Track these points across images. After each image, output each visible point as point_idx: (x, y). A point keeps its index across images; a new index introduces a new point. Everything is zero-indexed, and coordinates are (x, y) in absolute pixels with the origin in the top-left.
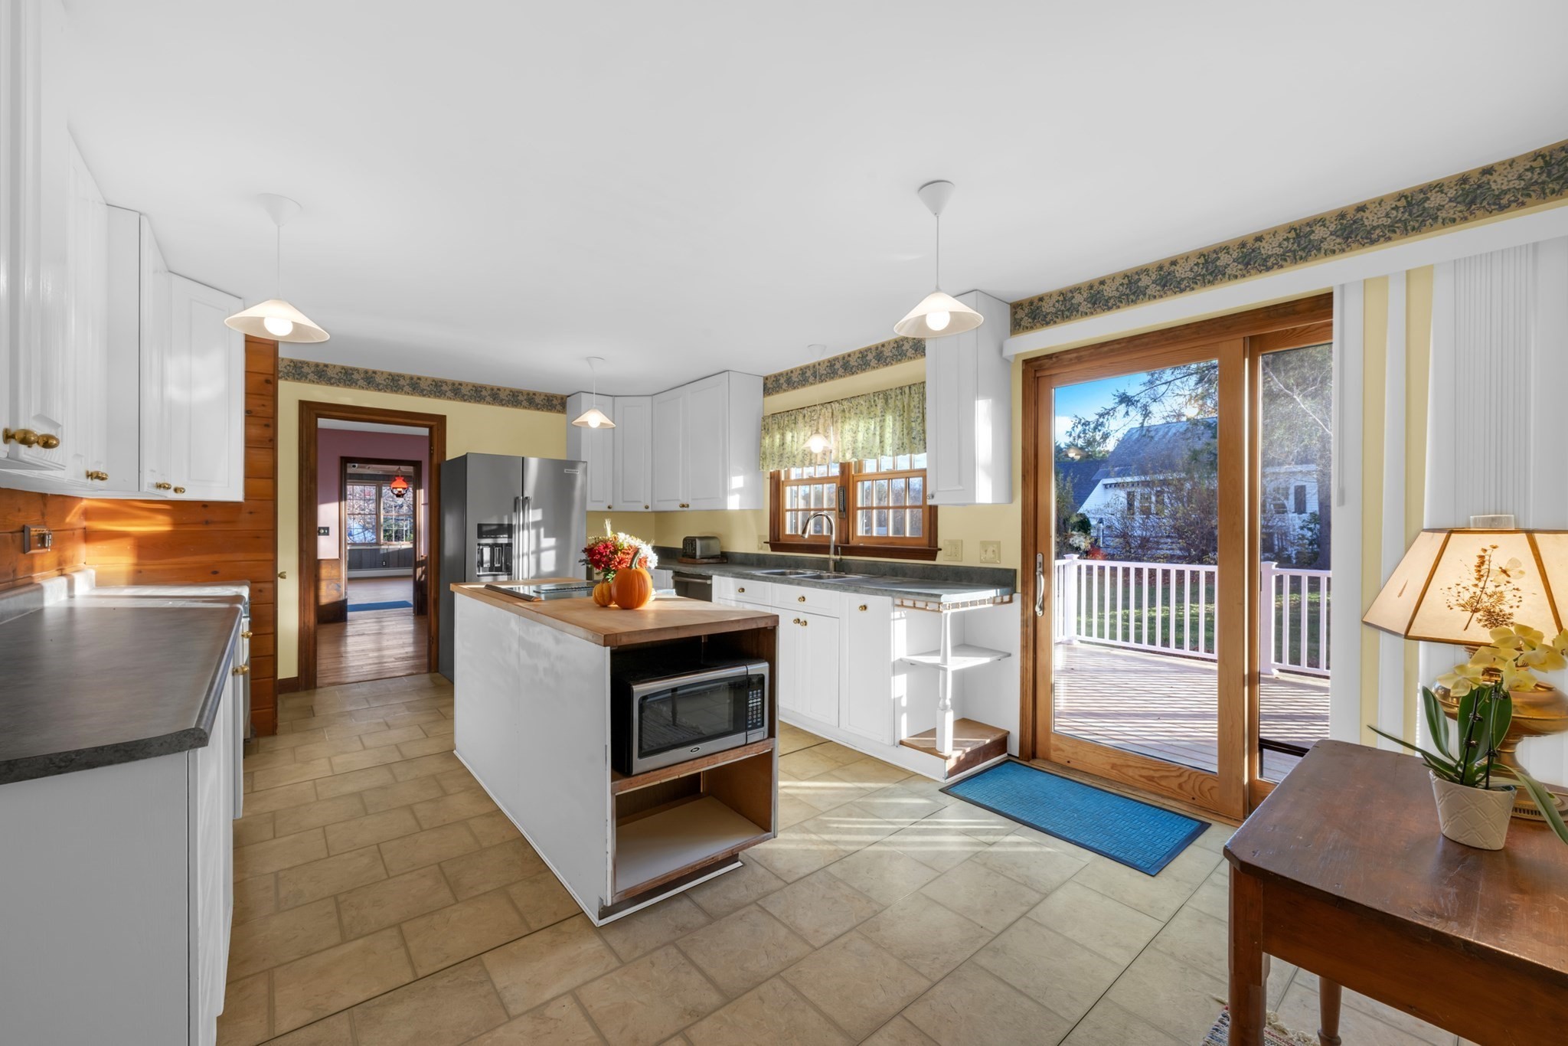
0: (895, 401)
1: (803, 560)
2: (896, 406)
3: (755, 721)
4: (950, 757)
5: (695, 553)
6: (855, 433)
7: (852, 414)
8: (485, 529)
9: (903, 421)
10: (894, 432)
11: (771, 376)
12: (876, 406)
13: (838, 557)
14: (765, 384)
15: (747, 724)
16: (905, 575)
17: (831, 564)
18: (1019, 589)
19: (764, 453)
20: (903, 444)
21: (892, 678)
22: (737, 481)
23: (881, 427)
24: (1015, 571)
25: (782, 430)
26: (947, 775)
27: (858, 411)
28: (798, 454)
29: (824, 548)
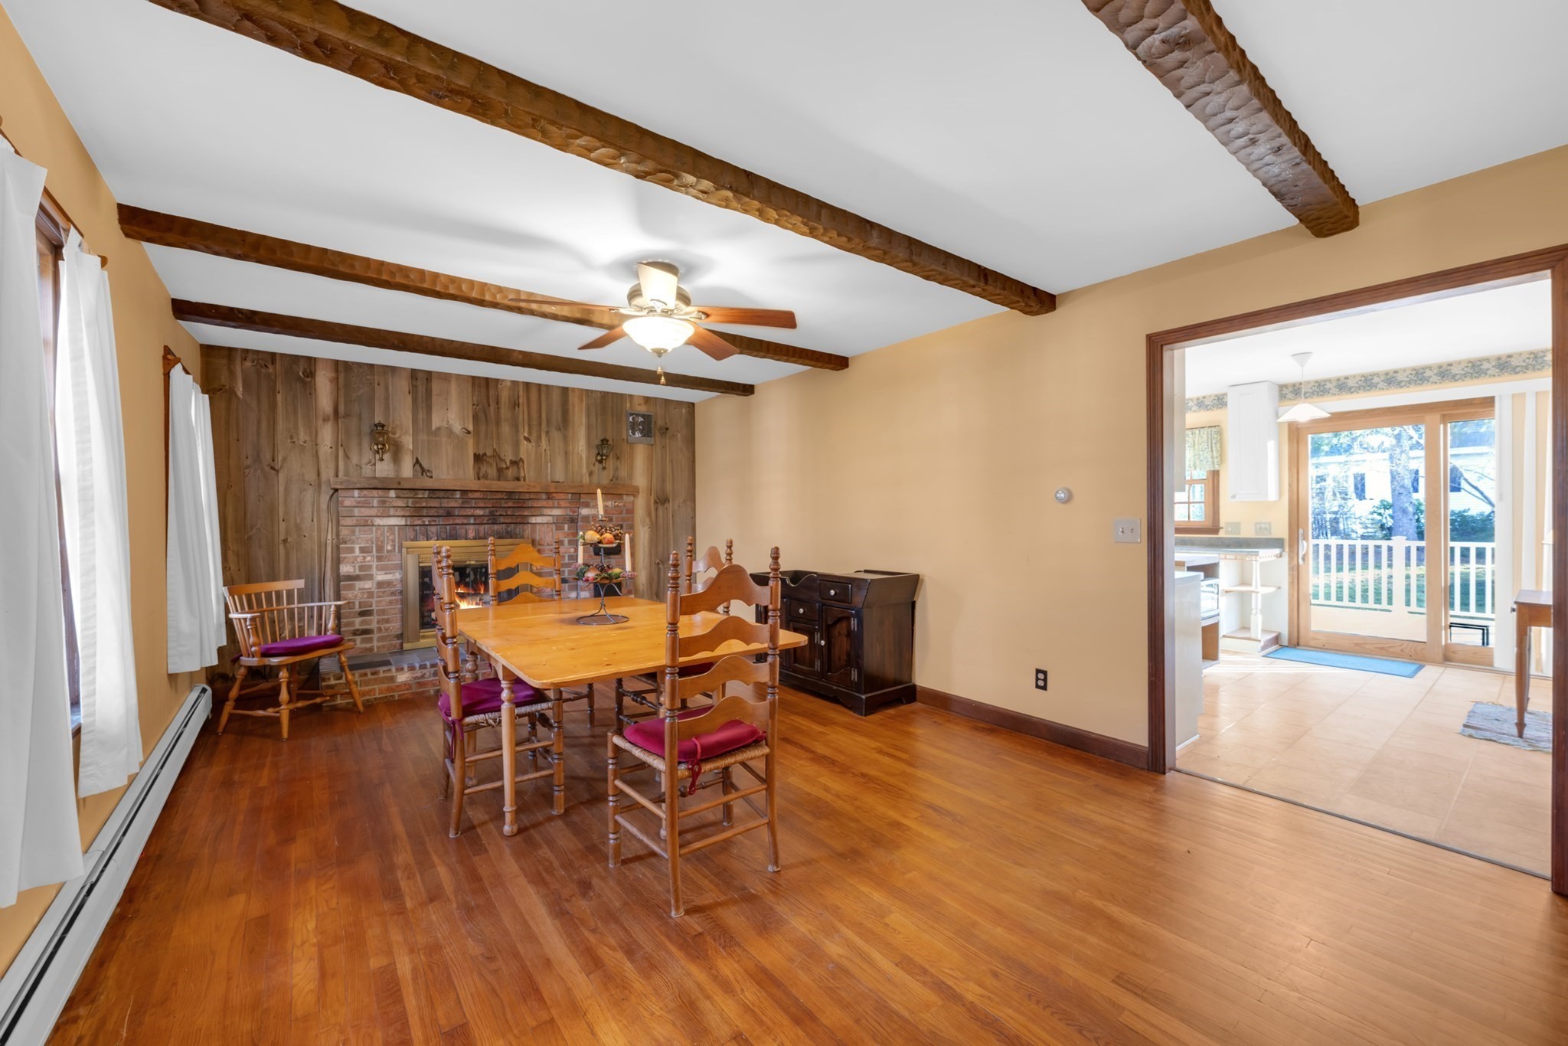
18: (1287, 549)
24: (1285, 539)
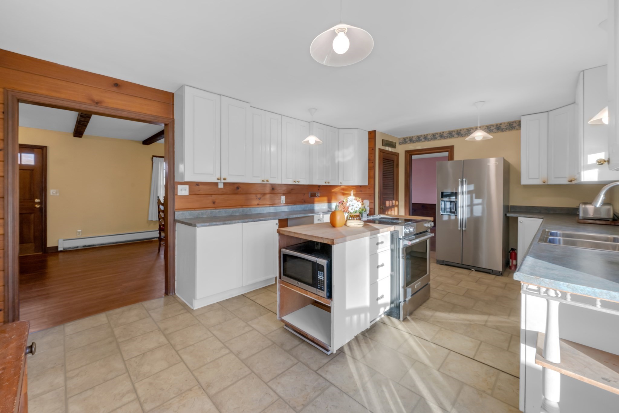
3: (321, 286)
8: (445, 194)
15: (317, 286)
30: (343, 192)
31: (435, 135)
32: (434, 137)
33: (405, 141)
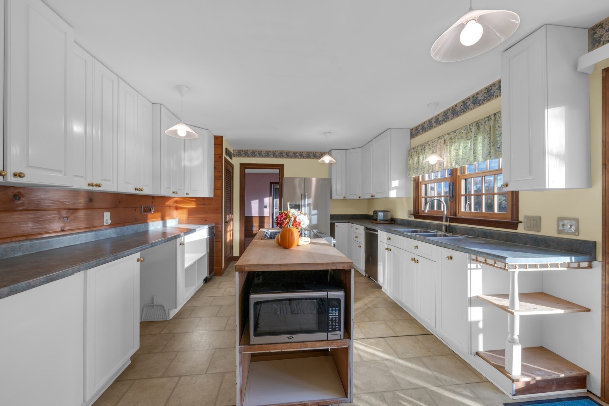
0: (484, 126)
1: (430, 224)
2: (485, 129)
3: (334, 327)
4: (518, 380)
5: (377, 218)
6: (458, 150)
7: (456, 139)
9: (490, 138)
10: (483, 146)
11: (414, 128)
12: (471, 131)
13: (448, 224)
14: (411, 133)
15: (328, 328)
16: (493, 238)
17: (444, 228)
18: (600, 257)
19: (410, 168)
20: (490, 152)
21: (469, 308)
22: (395, 183)
23: (474, 144)
24: (595, 243)
25: (418, 154)
26: (514, 393)
27: (460, 137)
28: (426, 166)
29: (440, 219)
30: (176, 205)
31: (268, 152)
32: (268, 154)
33: (239, 153)
